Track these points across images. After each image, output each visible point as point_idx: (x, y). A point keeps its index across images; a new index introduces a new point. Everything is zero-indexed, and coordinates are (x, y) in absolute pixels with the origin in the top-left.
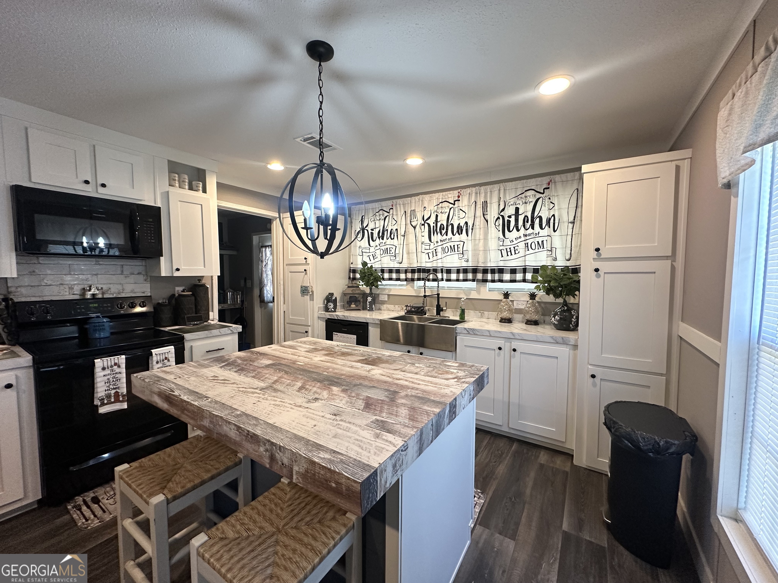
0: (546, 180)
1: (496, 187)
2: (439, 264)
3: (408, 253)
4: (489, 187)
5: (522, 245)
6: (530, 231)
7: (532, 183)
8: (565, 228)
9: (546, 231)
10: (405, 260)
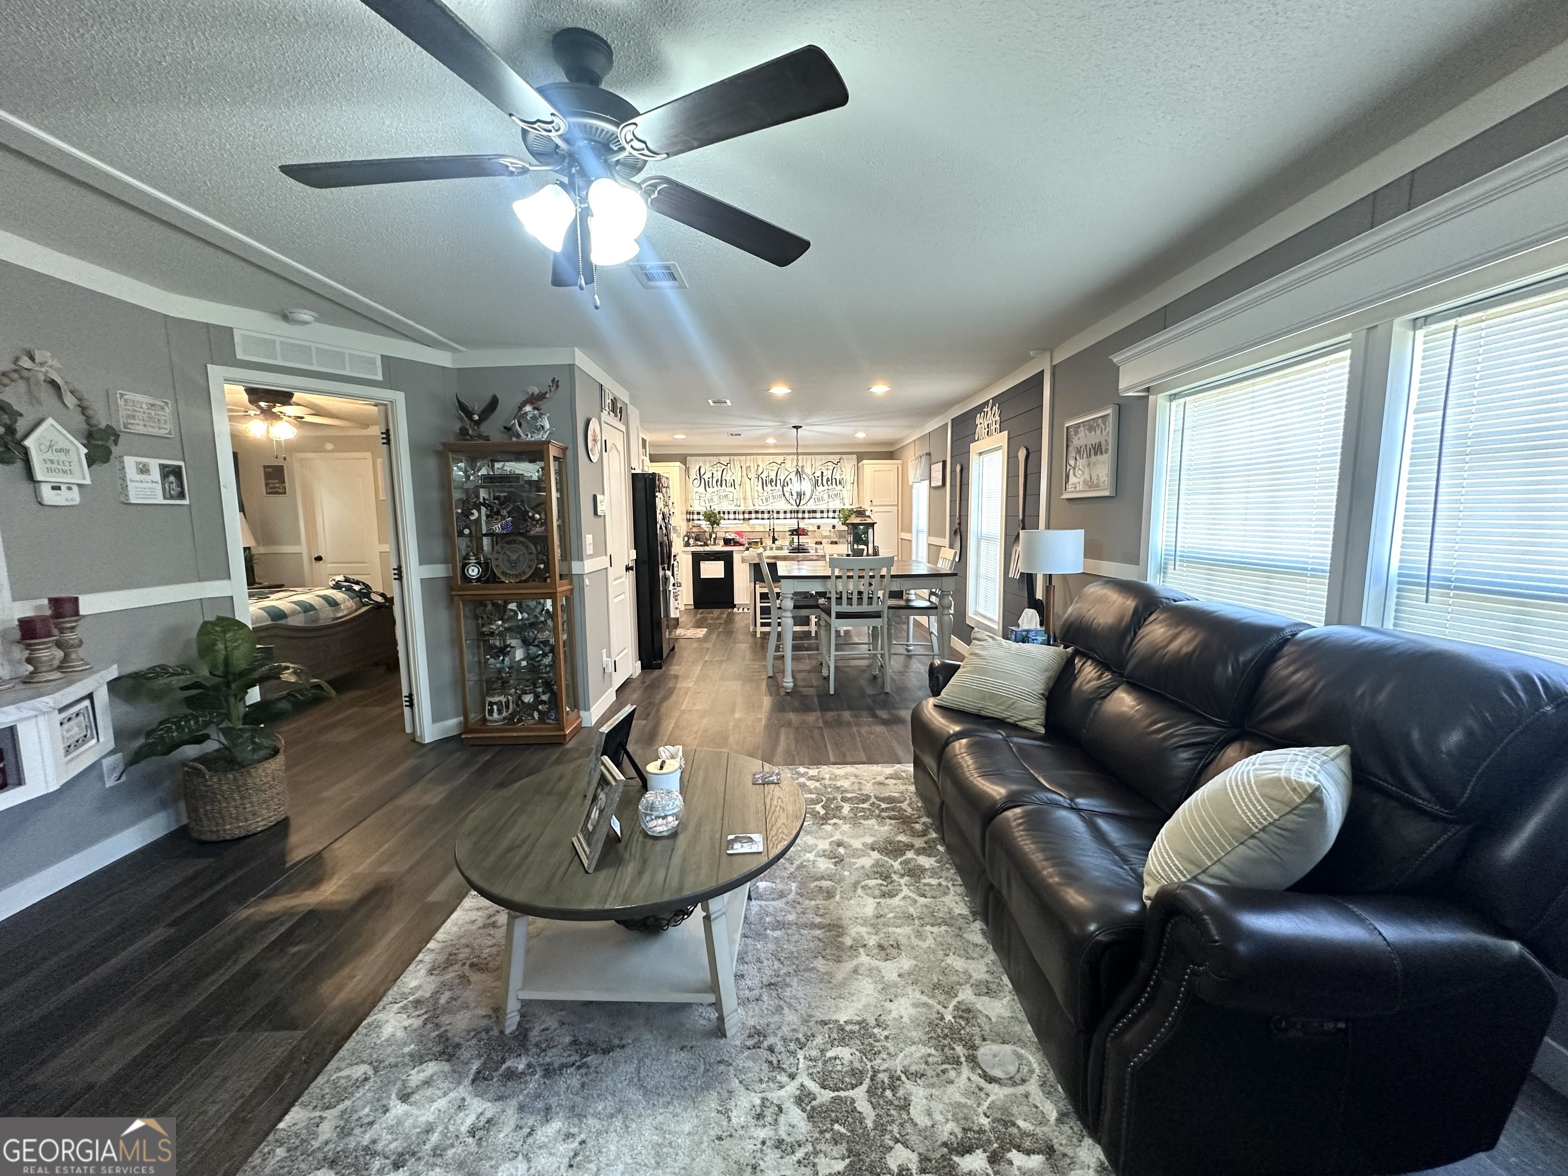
0: (838, 457)
1: (809, 457)
2: (770, 508)
3: (745, 499)
4: (805, 457)
5: (826, 496)
6: (830, 487)
7: (831, 458)
8: (849, 486)
9: (839, 487)
10: (742, 505)
